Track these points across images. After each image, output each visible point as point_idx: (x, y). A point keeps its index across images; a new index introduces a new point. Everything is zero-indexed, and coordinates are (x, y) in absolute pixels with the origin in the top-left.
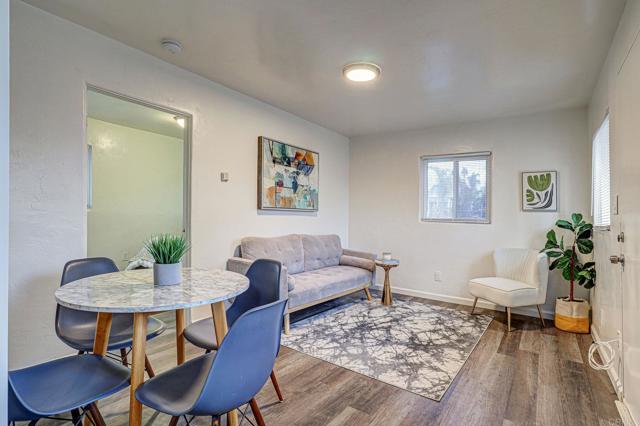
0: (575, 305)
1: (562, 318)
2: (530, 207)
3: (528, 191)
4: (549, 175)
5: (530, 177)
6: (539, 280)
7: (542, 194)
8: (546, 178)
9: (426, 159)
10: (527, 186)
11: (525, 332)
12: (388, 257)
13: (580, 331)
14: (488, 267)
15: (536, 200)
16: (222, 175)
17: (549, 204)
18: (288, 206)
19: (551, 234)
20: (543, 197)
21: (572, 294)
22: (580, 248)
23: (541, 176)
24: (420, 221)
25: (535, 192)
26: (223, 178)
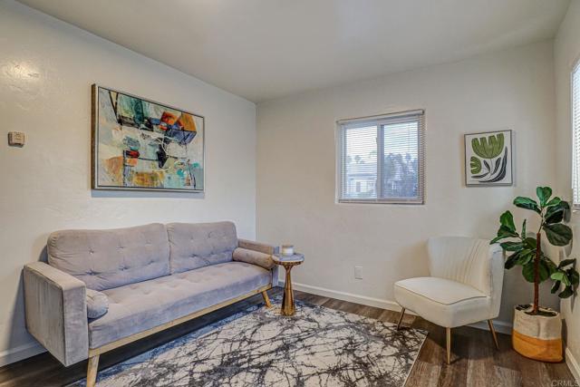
0: (544, 320)
1: (523, 338)
2: (476, 181)
3: (473, 159)
4: (501, 136)
5: (475, 141)
6: (492, 285)
7: (492, 162)
8: (498, 140)
9: (344, 124)
10: (471, 153)
11: (471, 363)
12: (289, 251)
13: (551, 359)
14: (419, 263)
15: (484, 170)
16: (10, 136)
17: (501, 176)
18: (148, 185)
19: (507, 217)
20: (493, 167)
21: (536, 303)
22: (550, 238)
23: (490, 137)
24: (336, 202)
25: (482, 160)
26: (14, 142)
